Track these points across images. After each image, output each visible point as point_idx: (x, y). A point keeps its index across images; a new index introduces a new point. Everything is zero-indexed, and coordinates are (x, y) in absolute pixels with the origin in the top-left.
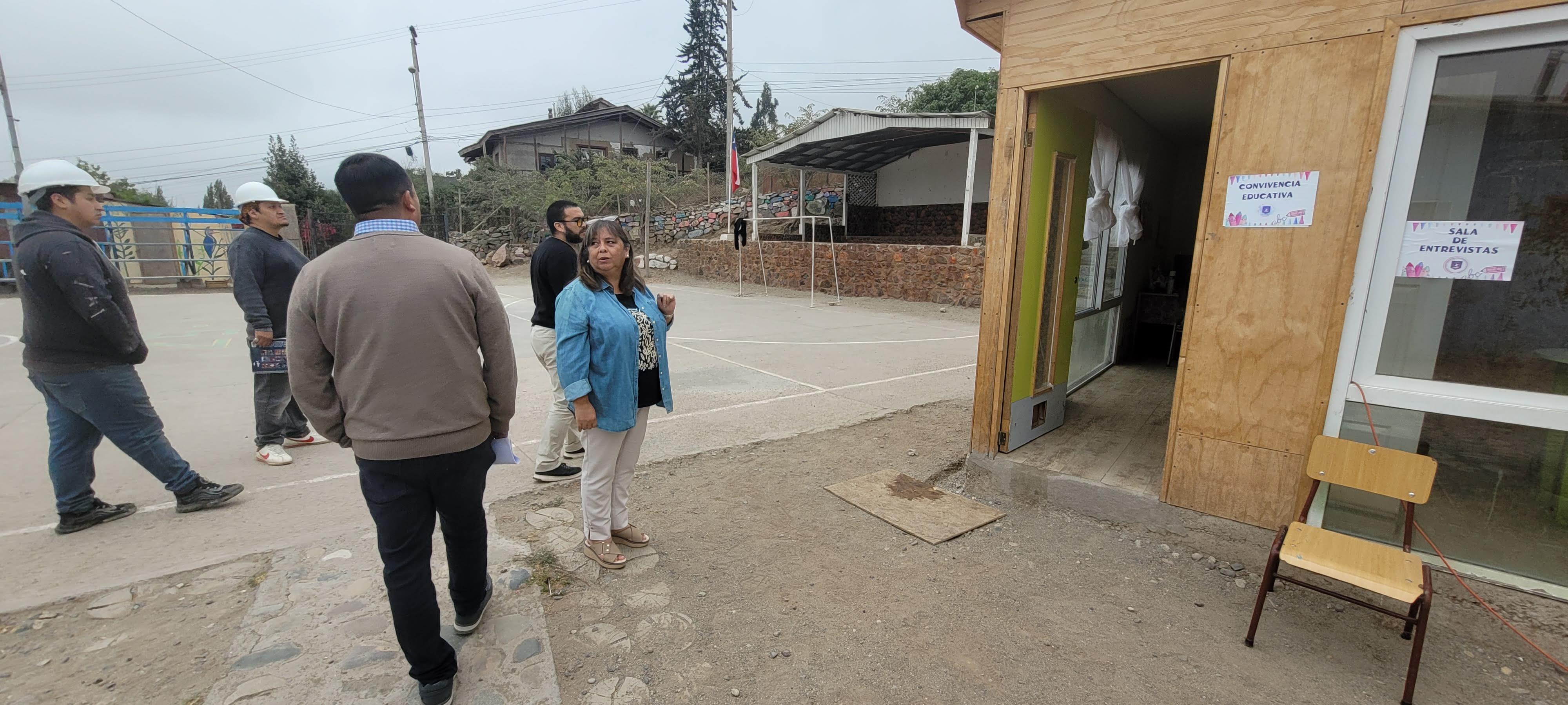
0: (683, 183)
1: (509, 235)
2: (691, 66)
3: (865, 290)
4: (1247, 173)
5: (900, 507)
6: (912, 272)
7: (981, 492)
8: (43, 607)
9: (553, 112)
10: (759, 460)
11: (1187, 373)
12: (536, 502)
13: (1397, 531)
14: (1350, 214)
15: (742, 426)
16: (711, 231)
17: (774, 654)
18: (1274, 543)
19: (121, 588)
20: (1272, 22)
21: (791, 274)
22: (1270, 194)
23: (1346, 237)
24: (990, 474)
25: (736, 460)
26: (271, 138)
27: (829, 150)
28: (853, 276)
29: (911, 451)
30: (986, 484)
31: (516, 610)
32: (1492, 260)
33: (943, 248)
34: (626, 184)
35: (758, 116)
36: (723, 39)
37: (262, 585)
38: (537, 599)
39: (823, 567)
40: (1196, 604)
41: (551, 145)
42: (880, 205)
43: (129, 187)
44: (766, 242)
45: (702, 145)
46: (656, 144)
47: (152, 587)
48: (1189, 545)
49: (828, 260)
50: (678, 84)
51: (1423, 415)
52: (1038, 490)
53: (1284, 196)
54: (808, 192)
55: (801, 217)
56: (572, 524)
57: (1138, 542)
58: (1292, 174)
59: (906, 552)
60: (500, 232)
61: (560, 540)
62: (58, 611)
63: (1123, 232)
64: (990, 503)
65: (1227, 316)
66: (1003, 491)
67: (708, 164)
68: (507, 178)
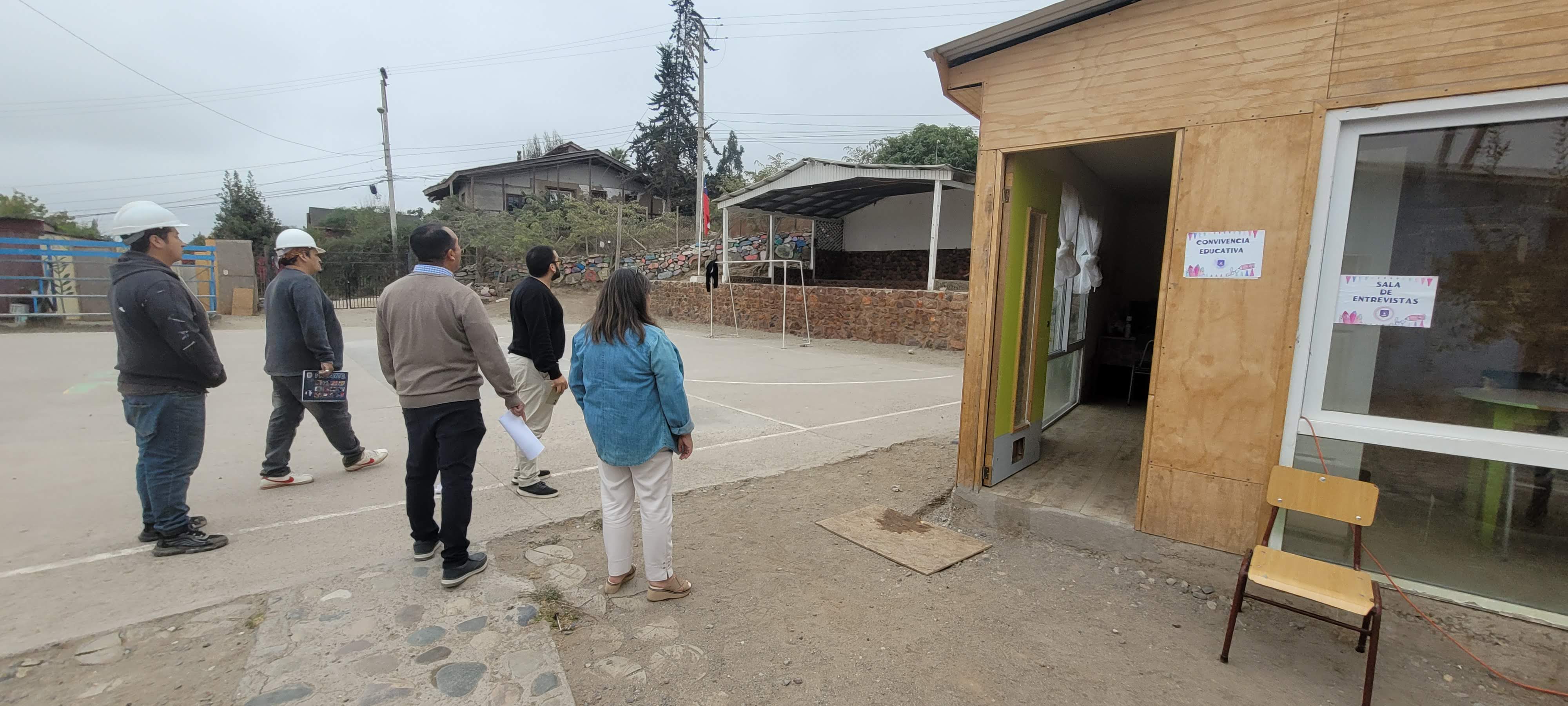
0: (654, 226)
1: (474, 274)
2: (662, 114)
3: (834, 332)
4: (1203, 231)
5: (891, 541)
6: (880, 315)
7: (966, 525)
8: (25, 654)
9: (522, 154)
10: (750, 497)
11: (1156, 410)
12: (532, 540)
13: (1346, 552)
14: (1293, 268)
15: (729, 464)
16: (680, 273)
17: (787, 682)
18: (1243, 565)
19: (109, 633)
20: (1218, 101)
21: (761, 316)
22: (1223, 250)
23: (1291, 287)
24: (975, 507)
25: (727, 497)
26: (227, 174)
27: (799, 196)
28: (822, 319)
29: (895, 487)
30: (972, 517)
31: (528, 646)
32: (1415, 310)
33: (910, 292)
34: (597, 226)
35: (724, 161)
36: (693, 90)
37: (261, 626)
38: (547, 635)
39: (823, 598)
40: (1174, 626)
41: (520, 186)
42: (847, 250)
43: (68, 221)
44: (737, 284)
45: (671, 189)
46: (625, 187)
47: (143, 631)
48: (1164, 570)
49: (798, 303)
50: (648, 131)
51: (1362, 446)
52: (1021, 521)
53: (1236, 251)
54: (777, 236)
55: (771, 261)
56: (572, 561)
57: (1116, 570)
58: (1242, 232)
59: (901, 583)
60: (465, 271)
61: (562, 577)
62: (42, 659)
63: (1085, 280)
64: (976, 535)
65: (1190, 358)
66: (988, 523)
67: (677, 207)
68: (475, 217)
